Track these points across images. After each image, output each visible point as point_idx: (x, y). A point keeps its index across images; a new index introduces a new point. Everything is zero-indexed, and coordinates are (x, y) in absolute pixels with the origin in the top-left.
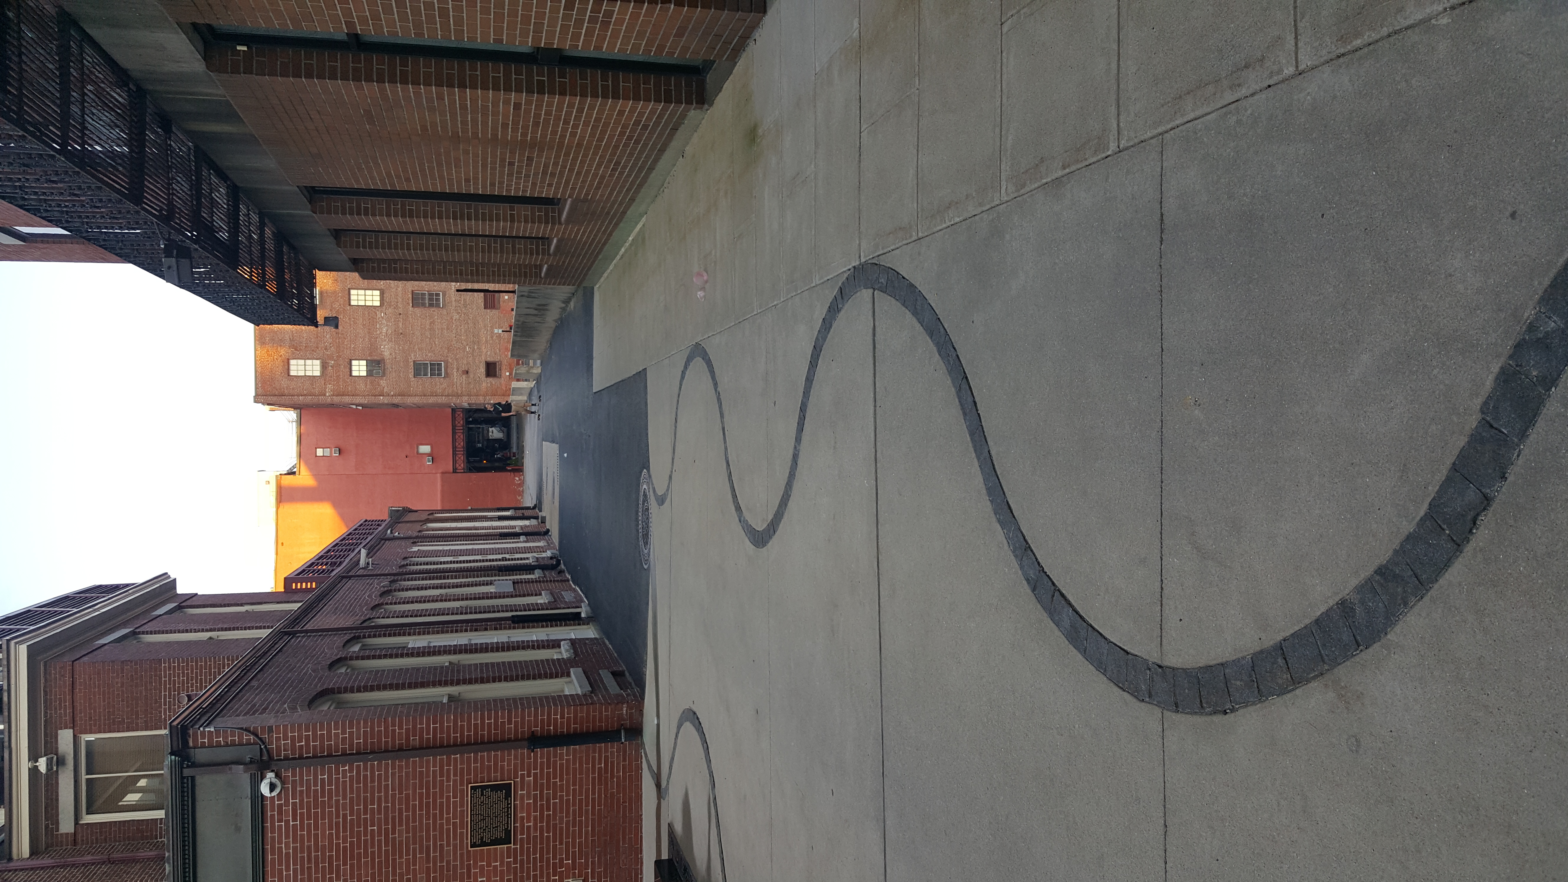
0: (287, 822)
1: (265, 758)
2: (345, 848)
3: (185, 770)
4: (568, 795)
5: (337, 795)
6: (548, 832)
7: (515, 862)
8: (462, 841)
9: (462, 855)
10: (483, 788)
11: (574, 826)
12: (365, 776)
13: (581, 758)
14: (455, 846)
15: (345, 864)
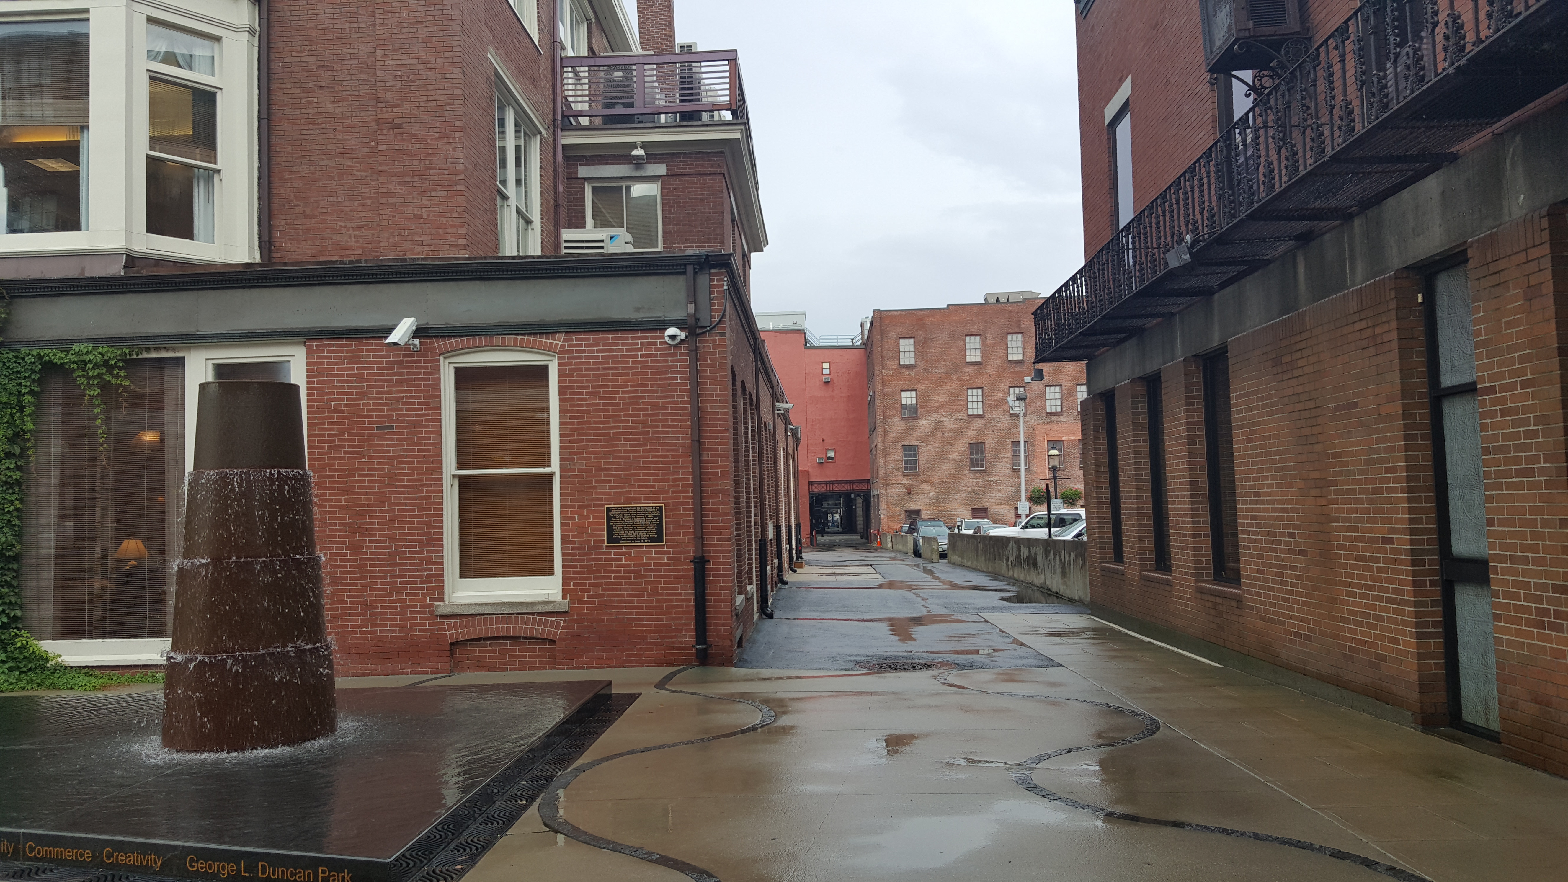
0: (640, 350)
1: (698, 331)
2: (614, 398)
3: (692, 266)
4: (648, 595)
5: (662, 391)
6: (615, 577)
7: (590, 548)
8: (613, 499)
9: (601, 499)
10: (660, 517)
11: (619, 602)
12: (677, 414)
13: (681, 607)
14: (609, 494)
15: (600, 399)
